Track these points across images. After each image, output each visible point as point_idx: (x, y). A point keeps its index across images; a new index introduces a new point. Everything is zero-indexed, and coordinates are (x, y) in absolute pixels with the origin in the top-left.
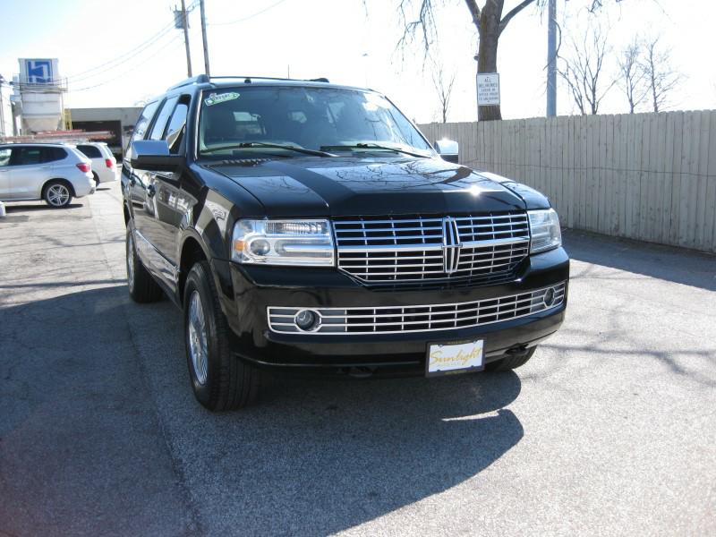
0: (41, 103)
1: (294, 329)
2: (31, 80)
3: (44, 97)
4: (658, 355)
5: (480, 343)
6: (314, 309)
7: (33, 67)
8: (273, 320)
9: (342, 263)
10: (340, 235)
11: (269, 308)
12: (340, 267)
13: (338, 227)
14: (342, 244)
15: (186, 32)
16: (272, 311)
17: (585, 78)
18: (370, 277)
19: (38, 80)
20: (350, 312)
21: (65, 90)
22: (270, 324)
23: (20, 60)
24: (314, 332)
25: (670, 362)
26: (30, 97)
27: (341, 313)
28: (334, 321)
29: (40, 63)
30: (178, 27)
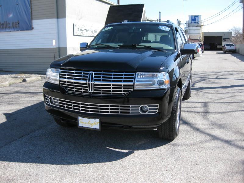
0: (195, 30)
2: (192, 22)
3: (195, 28)
7: (193, 18)
19: (194, 22)
21: (203, 26)
23: (189, 16)
26: (191, 28)
29: (195, 17)
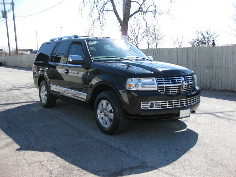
1: (148, 108)
4: (211, 114)
5: (190, 109)
6: (154, 102)
8: (142, 106)
9: (159, 89)
10: (158, 82)
11: (141, 102)
12: (158, 90)
13: (158, 80)
14: (159, 84)
15: (6, 19)
16: (142, 103)
17: (134, 36)
18: (165, 93)
20: (162, 103)
22: (141, 107)
24: (153, 108)
25: (215, 115)
27: (160, 103)
28: (158, 105)
30: (3, 17)
